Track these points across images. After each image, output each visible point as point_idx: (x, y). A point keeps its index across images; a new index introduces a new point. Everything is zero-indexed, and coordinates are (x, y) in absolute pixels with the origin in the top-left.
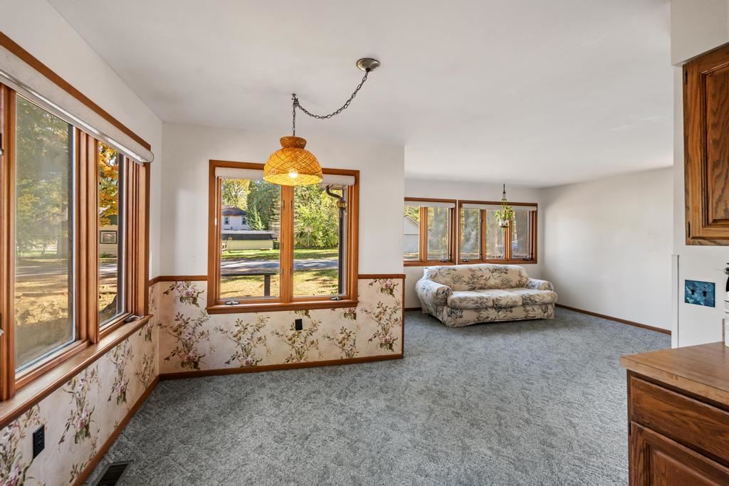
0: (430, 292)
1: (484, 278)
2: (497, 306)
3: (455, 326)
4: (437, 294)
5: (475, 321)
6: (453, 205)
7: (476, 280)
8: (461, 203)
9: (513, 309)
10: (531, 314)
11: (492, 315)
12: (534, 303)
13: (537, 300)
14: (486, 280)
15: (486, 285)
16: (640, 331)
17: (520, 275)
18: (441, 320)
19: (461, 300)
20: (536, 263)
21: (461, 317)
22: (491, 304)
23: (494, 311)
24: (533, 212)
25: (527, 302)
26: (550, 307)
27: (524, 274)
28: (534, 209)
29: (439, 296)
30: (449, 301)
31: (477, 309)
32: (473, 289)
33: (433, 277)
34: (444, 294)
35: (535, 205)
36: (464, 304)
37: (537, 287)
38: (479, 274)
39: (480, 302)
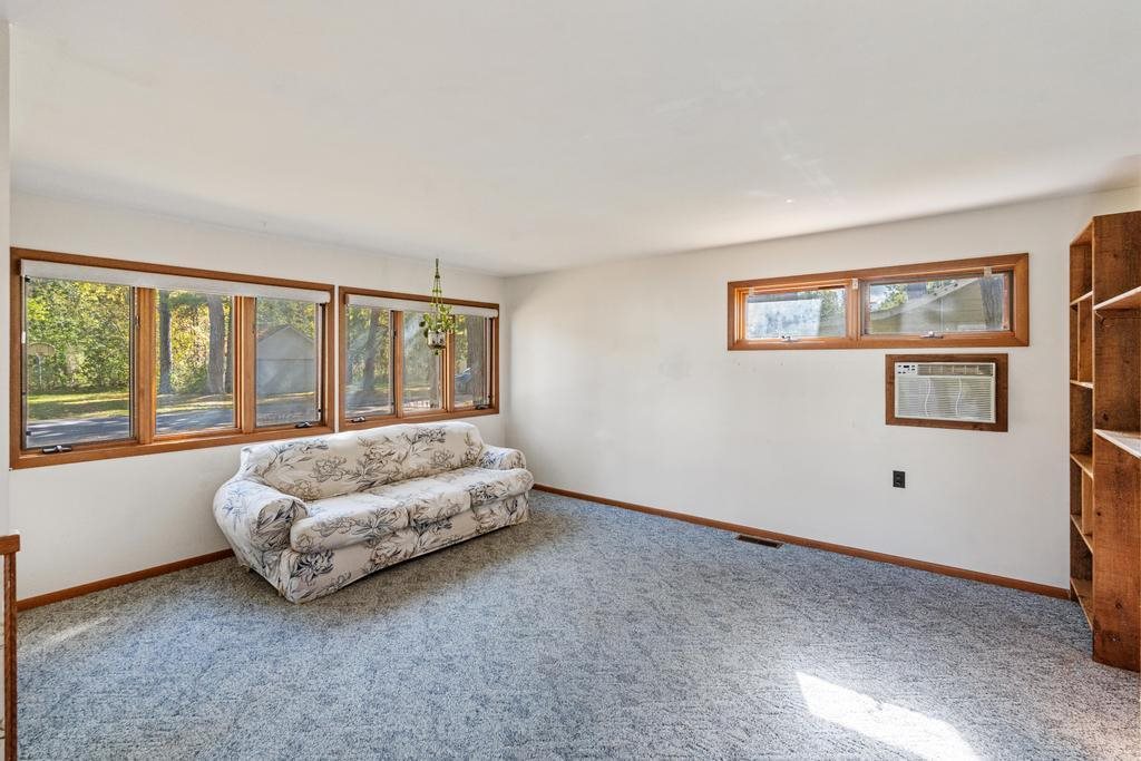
0: (244, 517)
1: (395, 457)
2: (418, 525)
3: (313, 596)
4: (260, 524)
5: (364, 571)
6: (325, 297)
7: (375, 466)
8: (345, 293)
9: (453, 521)
10: (488, 523)
11: (408, 544)
12: (493, 499)
13: (498, 493)
14: (399, 461)
15: (398, 472)
16: (656, 524)
17: (469, 443)
18: (275, 585)
19: (326, 529)
20: (497, 412)
21: (327, 570)
22: (403, 521)
23: (411, 533)
24: (491, 319)
25: (479, 499)
26: (521, 500)
27: (476, 438)
28: (492, 313)
29: (269, 528)
30: (294, 538)
31: (371, 542)
32: (368, 487)
33: (263, 475)
34: (282, 520)
35: (495, 307)
36: (335, 537)
37: (498, 463)
38: (383, 449)
39: (375, 523)
